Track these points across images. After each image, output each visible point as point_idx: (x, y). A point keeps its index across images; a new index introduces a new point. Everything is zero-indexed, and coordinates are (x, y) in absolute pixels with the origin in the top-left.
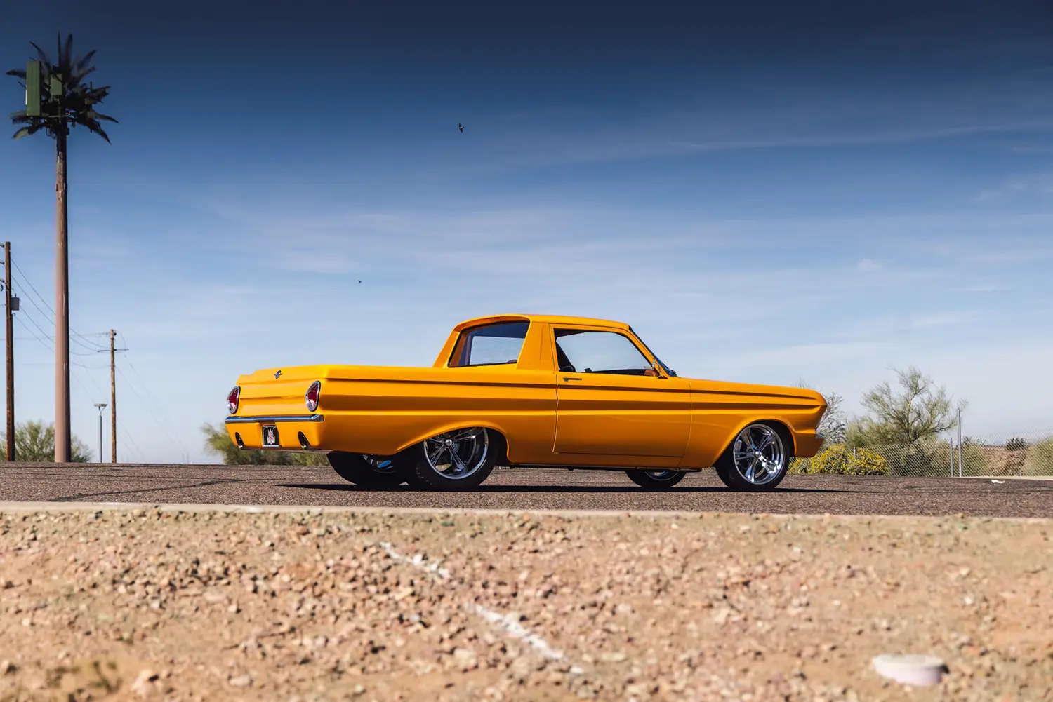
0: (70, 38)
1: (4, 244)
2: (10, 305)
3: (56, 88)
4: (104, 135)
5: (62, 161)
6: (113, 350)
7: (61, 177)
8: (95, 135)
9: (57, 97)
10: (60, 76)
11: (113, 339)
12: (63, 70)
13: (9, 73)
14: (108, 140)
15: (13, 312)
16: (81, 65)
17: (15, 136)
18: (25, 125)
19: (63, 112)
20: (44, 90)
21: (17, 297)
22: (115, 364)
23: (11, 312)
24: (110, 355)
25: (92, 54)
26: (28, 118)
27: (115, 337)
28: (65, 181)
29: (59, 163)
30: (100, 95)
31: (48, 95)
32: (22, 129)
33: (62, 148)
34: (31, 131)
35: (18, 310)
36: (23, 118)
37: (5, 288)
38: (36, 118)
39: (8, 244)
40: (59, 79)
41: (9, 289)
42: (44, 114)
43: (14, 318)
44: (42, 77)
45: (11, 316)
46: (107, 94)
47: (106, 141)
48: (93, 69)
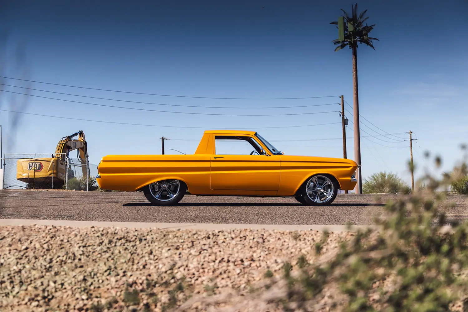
0: (356, 5)
1: (341, 96)
2: (344, 123)
3: (350, 28)
4: (372, 46)
5: (355, 60)
6: (411, 140)
7: (355, 66)
8: (369, 46)
9: (351, 31)
10: (352, 22)
11: (411, 135)
12: (354, 20)
13: (331, 23)
14: (374, 48)
15: (345, 125)
16: (361, 17)
17: (335, 50)
18: (339, 45)
19: (355, 38)
20: (346, 29)
21: (347, 119)
22: (412, 146)
23: (344, 126)
24: (410, 142)
25: (366, 11)
26: (340, 41)
27: (412, 134)
28: (356, 68)
29: (353, 60)
30: (369, 29)
31: (347, 30)
32: (338, 47)
33: (355, 54)
34: (342, 47)
35: (348, 124)
36: (338, 42)
37: (342, 115)
38: (343, 42)
39: (343, 96)
40: (351, 24)
41: (343, 116)
42: (346, 40)
43: (346, 128)
44: (344, 24)
45: (345, 127)
46: (373, 28)
47: (373, 49)
48: (368, 18)
